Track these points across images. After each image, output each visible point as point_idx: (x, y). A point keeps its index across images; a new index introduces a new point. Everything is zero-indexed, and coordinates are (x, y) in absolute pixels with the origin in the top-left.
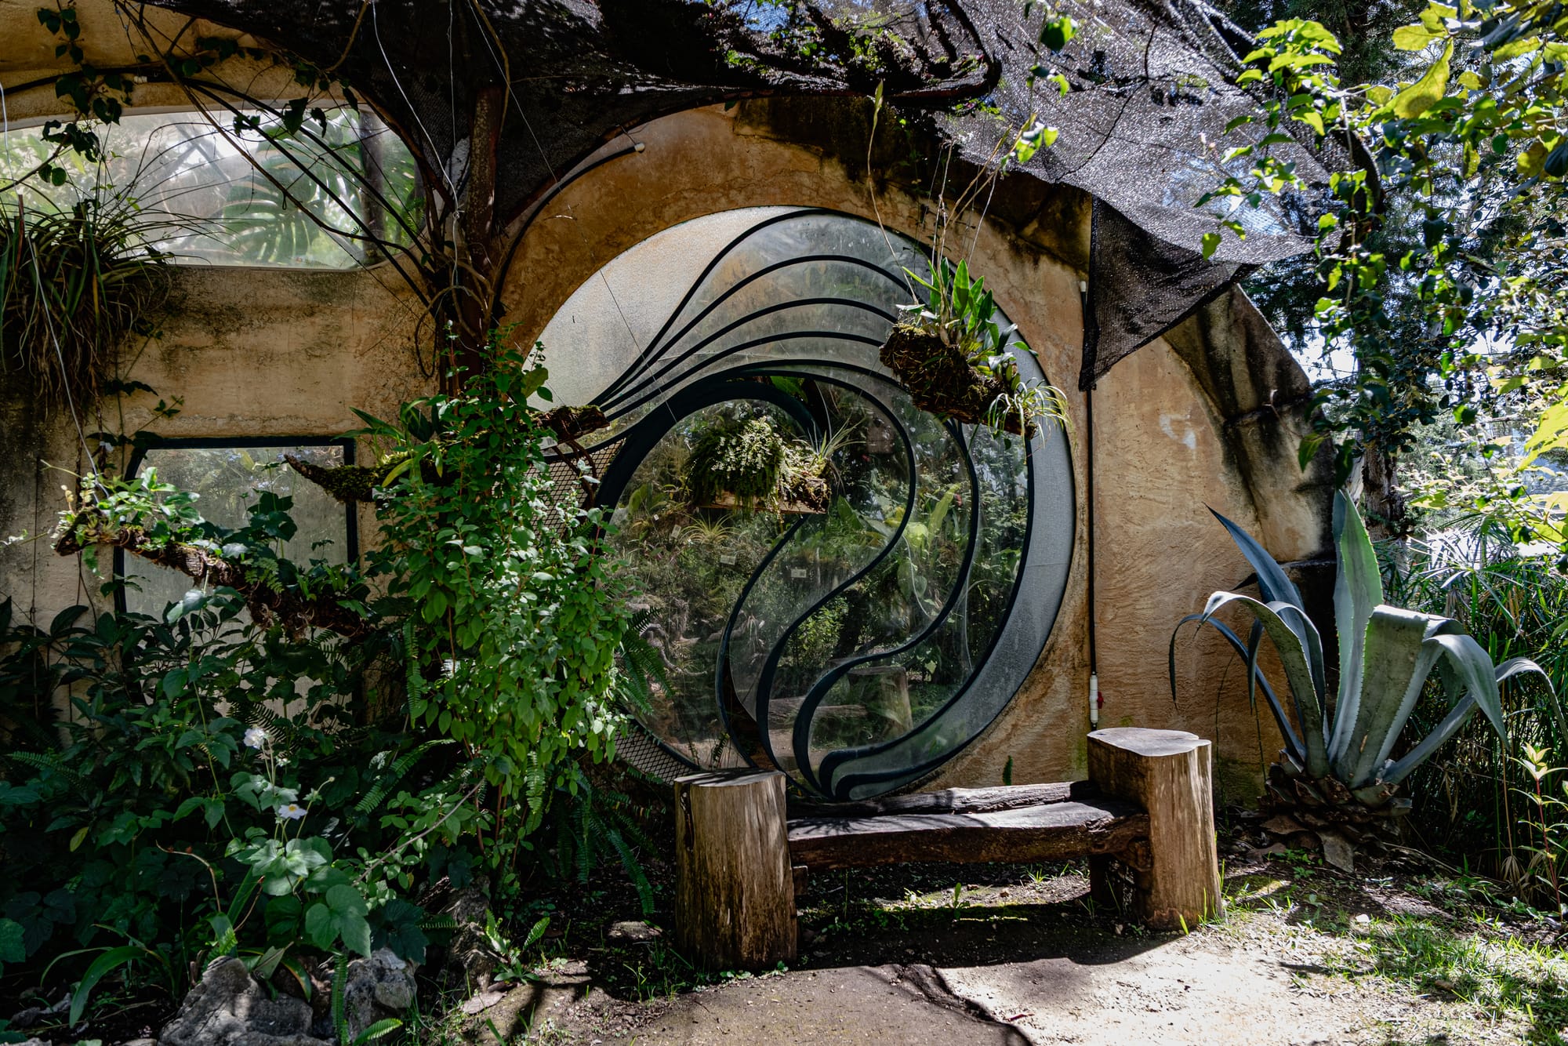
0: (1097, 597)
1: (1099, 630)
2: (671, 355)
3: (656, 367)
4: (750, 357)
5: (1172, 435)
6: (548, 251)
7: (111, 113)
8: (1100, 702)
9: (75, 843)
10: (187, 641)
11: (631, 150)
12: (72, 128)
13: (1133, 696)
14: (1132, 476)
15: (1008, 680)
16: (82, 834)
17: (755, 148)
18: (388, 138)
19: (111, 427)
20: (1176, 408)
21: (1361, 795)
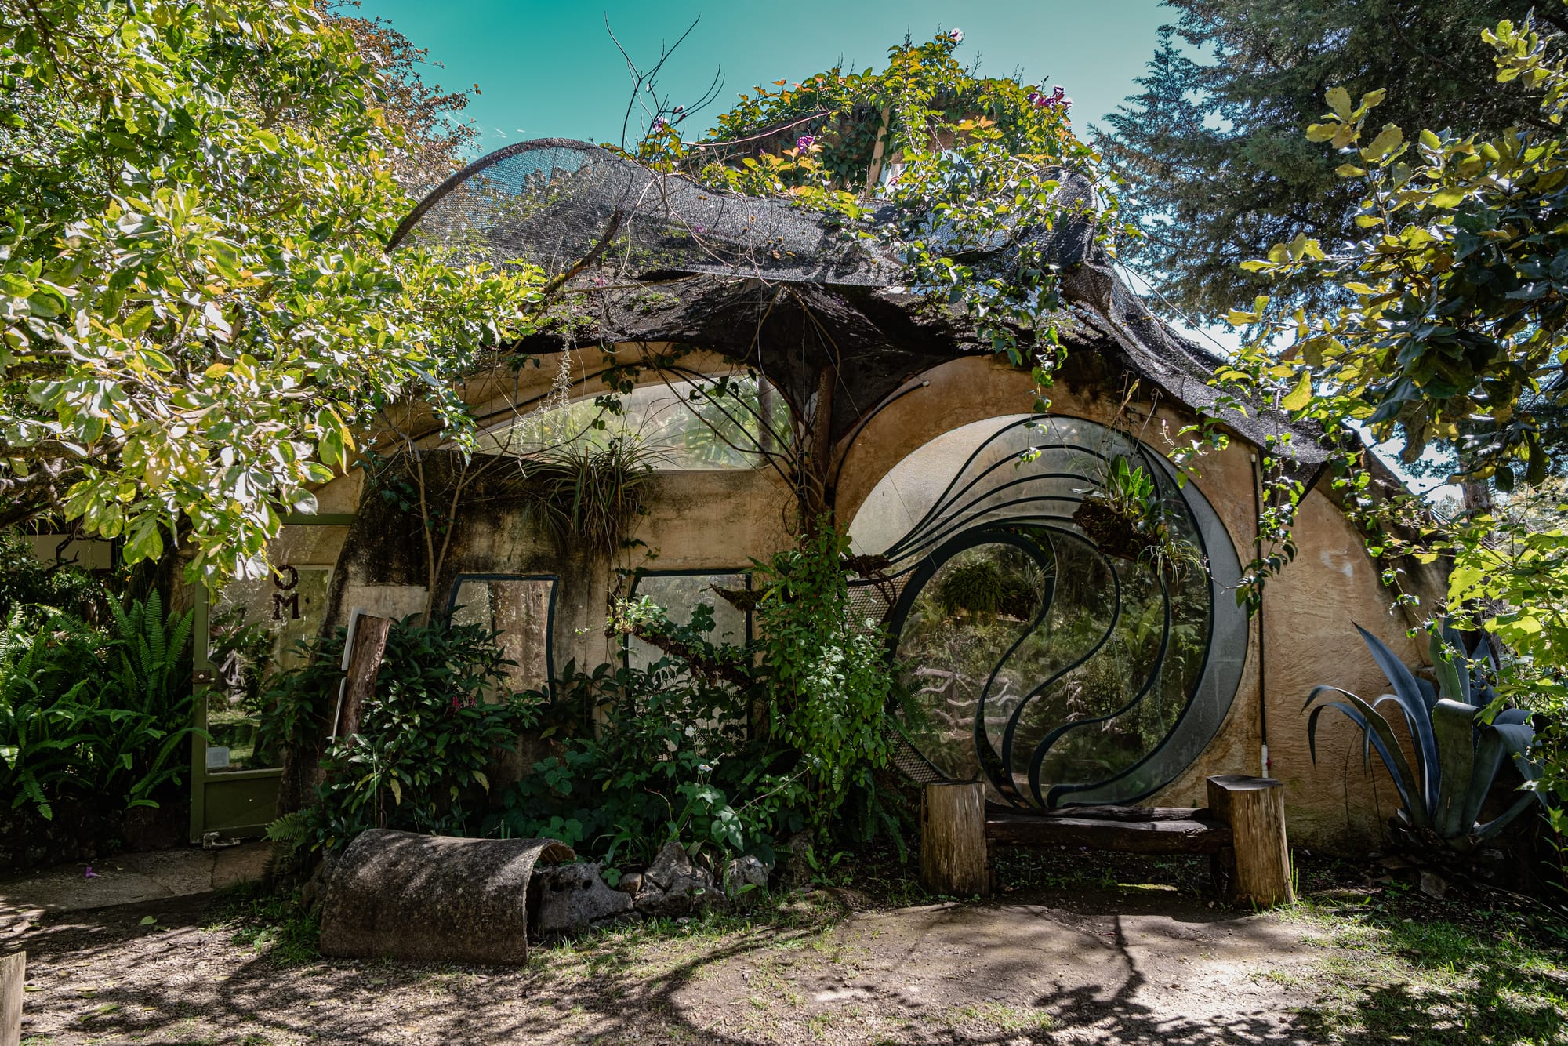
0: (1267, 687)
1: (1270, 713)
2: (946, 515)
3: (935, 523)
4: (1004, 514)
5: (1332, 566)
6: (868, 452)
7: (628, 388)
8: (1269, 764)
9: (605, 787)
10: (659, 685)
11: (921, 386)
12: (609, 398)
13: (1300, 763)
14: (1297, 597)
15: (1193, 744)
16: (608, 782)
17: (1004, 377)
18: (773, 390)
19: (624, 565)
20: (1334, 546)
21: (1453, 843)
